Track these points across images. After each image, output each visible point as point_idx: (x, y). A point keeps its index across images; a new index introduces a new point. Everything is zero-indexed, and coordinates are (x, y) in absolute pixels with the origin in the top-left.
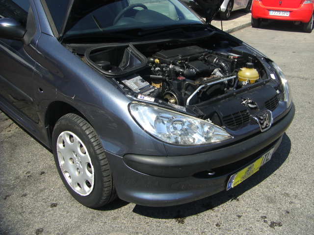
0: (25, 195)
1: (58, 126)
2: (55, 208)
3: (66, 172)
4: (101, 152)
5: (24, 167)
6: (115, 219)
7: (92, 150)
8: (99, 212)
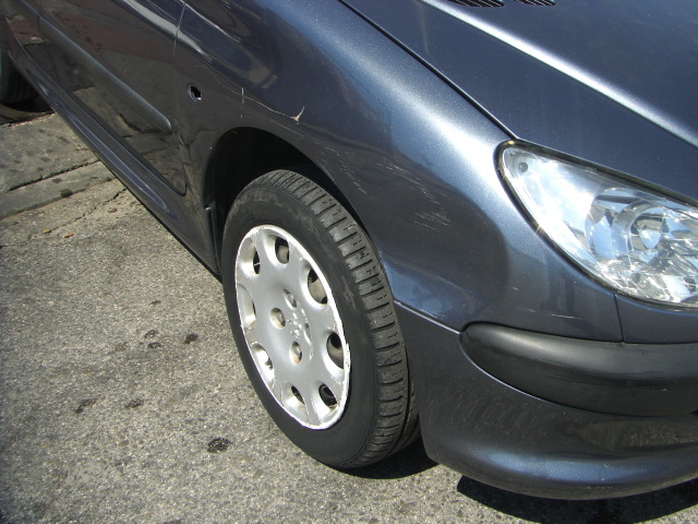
0: (136, 404)
1: (241, 206)
2: (220, 455)
3: (259, 347)
4: (380, 303)
5: (143, 315)
6: (403, 509)
7: (348, 294)
8: (355, 481)
